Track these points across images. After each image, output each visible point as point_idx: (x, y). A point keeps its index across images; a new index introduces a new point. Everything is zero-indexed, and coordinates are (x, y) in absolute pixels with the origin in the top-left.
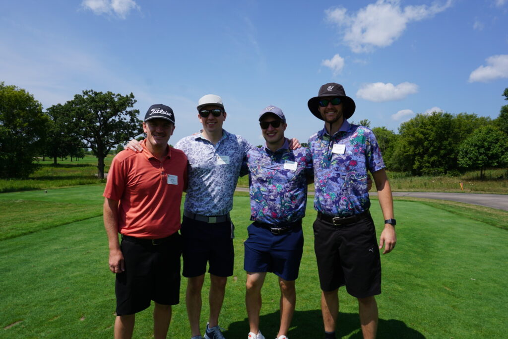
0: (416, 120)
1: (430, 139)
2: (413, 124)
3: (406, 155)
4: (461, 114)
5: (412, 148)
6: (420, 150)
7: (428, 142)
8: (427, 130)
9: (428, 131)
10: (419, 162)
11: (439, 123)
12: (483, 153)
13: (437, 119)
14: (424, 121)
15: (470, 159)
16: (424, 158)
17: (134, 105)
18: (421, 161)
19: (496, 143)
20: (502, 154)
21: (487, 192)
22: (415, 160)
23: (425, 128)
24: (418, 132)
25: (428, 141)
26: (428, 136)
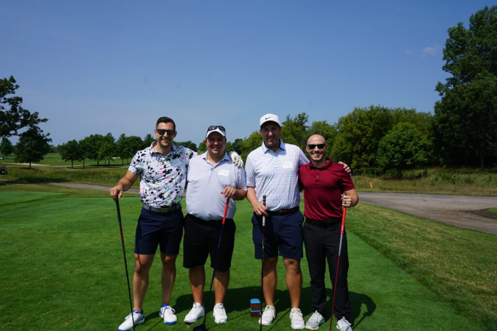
0: (354, 114)
1: (367, 135)
2: (351, 119)
3: (344, 153)
4: (399, 109)
5: (350, 145)
6: (357, 147)
7: (365, 139)
8: (365, 125)
9: (366, 127)
10: (357, 160)
11: (376, 118)
12: (399, 152)
13: (375, 114)
14: (362, 116)
15: (388, 157)
16: (363, 157)
17: (15, 91)
18: (359, 159)
19: (411, 141)
20: (416, 153)
21: (394, 191)
22: (353, 159)
23: (362, 124)
24: (355, 127)
25: (366, 137)
26: (365, 132)
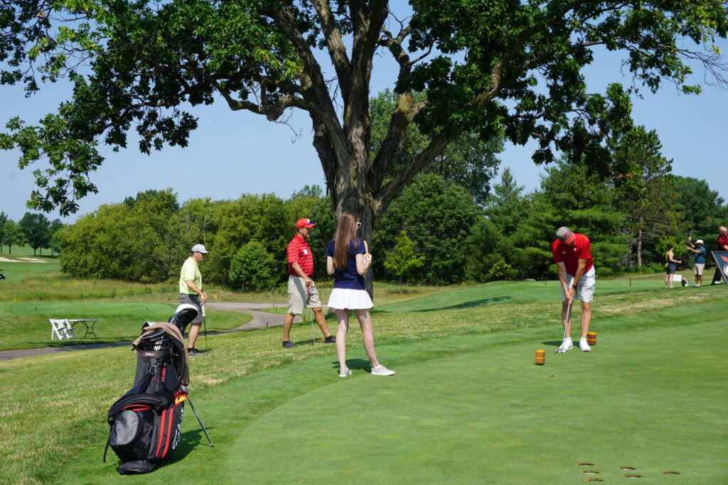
0: (240, 203)
3: (225, 259)
5: (233, 248)
8: (254, 221)
9: (255, 224)
11: (269, 212)
12: (246, 269)
13: (267, 206)
14: (251, 207)
19: (256, 259)
23: (250, 219)
24: (241, 223)
26: (254, 230)
